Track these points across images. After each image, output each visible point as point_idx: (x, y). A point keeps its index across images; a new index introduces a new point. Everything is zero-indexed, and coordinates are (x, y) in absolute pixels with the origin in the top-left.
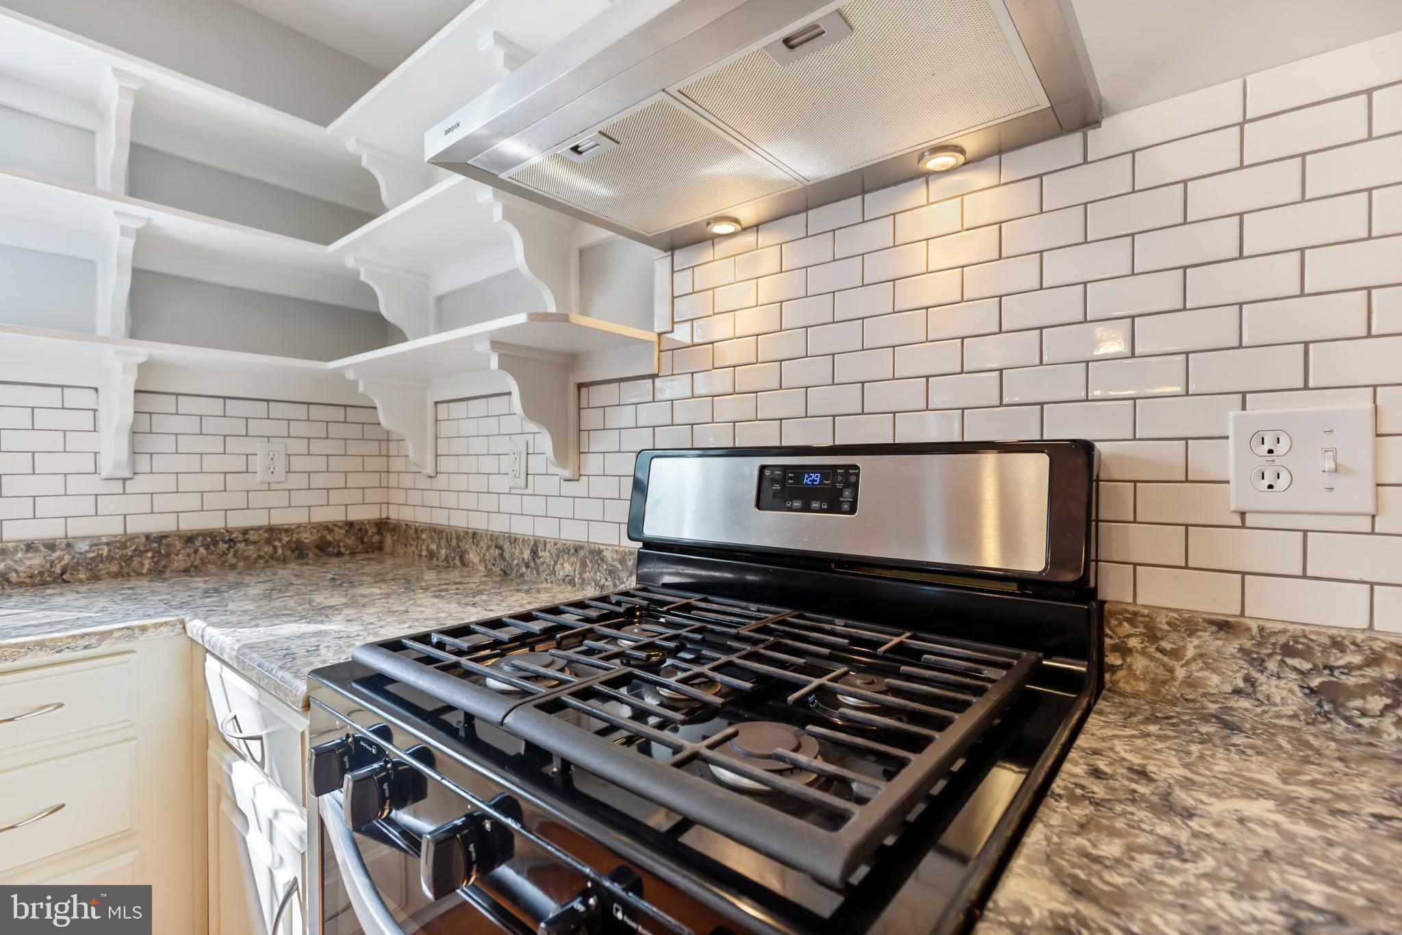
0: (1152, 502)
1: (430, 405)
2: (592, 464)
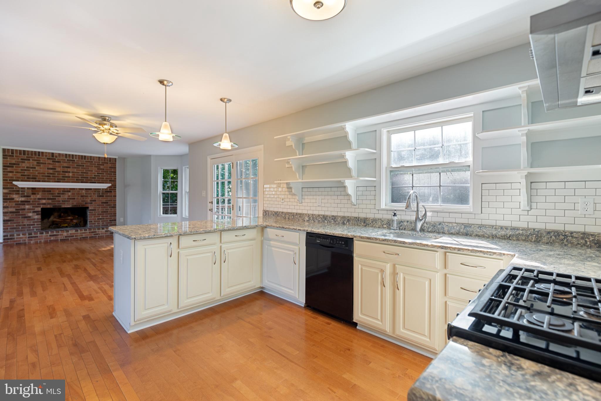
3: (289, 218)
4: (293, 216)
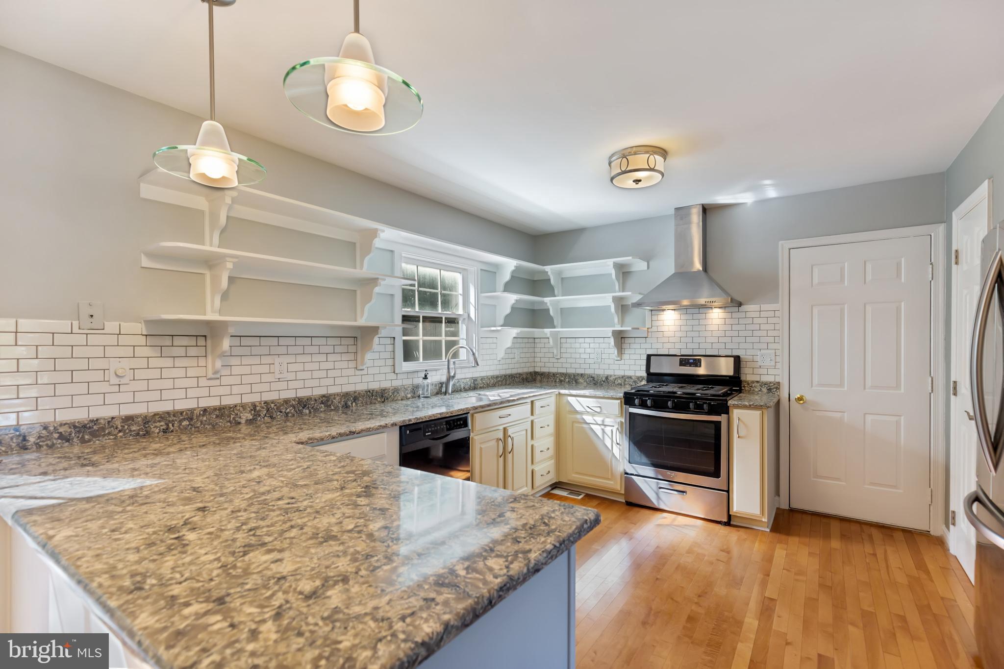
0: (749, 364)
1: (559, 338)
2: (625, 356)
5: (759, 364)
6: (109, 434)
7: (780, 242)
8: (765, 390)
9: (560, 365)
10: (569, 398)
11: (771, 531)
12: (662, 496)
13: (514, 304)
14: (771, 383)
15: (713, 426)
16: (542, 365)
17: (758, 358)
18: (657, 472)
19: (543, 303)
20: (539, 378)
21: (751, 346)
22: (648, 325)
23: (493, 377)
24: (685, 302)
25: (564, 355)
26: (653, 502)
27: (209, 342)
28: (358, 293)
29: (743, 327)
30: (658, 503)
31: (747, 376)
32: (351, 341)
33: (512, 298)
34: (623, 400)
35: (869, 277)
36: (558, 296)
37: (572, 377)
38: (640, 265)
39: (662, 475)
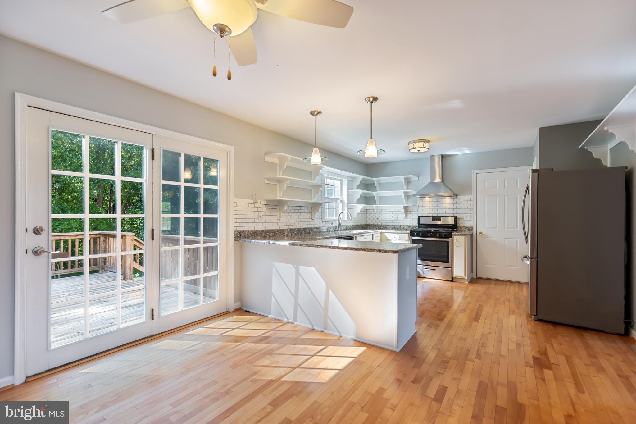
0: (460, 220)
1: (378, 209)
2: (408, 217)
3: (269, 236)
4: (274, 233)
5: (465, 220)
6: (259, 235)
7: (473, 171)
8: (467, 230)
9: (379, 221)
10: (386, 234)
11: (468, 283)
12: (425, 272)
13: (361, 194)
14: (469, 227)
15: (446, 243)
16: (370, 221)
17: (464, 217)
18: (423, 262)
19: (372, 193)
20: (369, 227)
21: (461, 212)
22: (418, 204)
23: (352, 225)
24: (432, 195)
25: (380, 217)
26: (421, 275)
27: (278, 207)
28: (313, 190)
29: (458, 205)
30: (423, 275)
31: (460, 224)
32: (310, 208)
33: (361, 192)
34: (410, 234)
35: (506, 186)
36: (378, 191)
37: (384, 226)
38: (415, 179)
39: (424, 263)
